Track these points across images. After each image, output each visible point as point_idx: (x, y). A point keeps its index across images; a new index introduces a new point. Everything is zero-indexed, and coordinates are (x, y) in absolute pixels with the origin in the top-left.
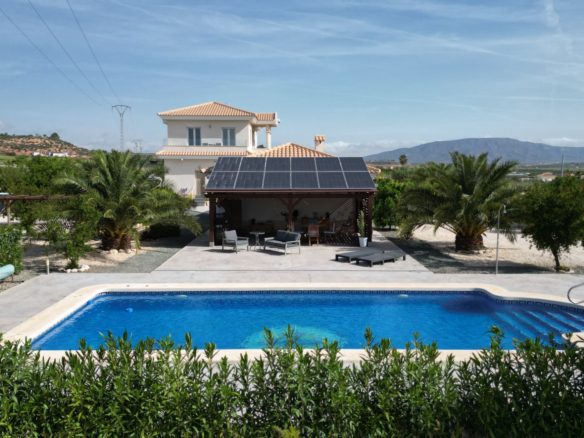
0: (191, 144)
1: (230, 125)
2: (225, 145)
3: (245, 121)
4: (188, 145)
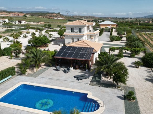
1: (80, 27)
2: (79, 32)
3: (84, 26)
4: (71, 32)
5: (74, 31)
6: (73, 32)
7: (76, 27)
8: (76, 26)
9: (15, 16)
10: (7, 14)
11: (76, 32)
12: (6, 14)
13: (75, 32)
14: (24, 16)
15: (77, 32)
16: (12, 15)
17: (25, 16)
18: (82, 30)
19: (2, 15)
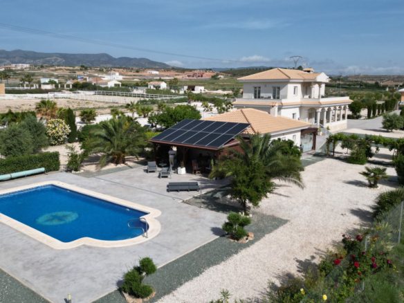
0: (255, 97)
1: (277, 85)
2: (274, 97)
3: (286, 82)
4: (253, 97)
5: (262, 95)
6: (259, 97)
7: (266, 86)
8: (266, 83)
9: (195, 78)
10: (179, 75)
11: (265, 98)
12: (176, 75)
13: (262, 97)
14: (212, 77)
15: (269, 98)
16: (189, 76)
17: (214, 77)
18: (282, 92)
19: (167, 76)
